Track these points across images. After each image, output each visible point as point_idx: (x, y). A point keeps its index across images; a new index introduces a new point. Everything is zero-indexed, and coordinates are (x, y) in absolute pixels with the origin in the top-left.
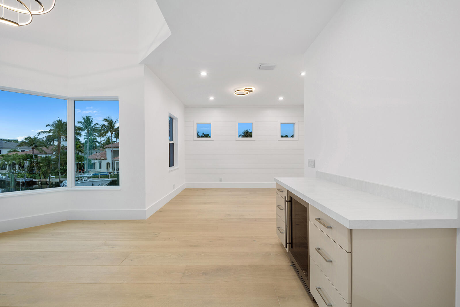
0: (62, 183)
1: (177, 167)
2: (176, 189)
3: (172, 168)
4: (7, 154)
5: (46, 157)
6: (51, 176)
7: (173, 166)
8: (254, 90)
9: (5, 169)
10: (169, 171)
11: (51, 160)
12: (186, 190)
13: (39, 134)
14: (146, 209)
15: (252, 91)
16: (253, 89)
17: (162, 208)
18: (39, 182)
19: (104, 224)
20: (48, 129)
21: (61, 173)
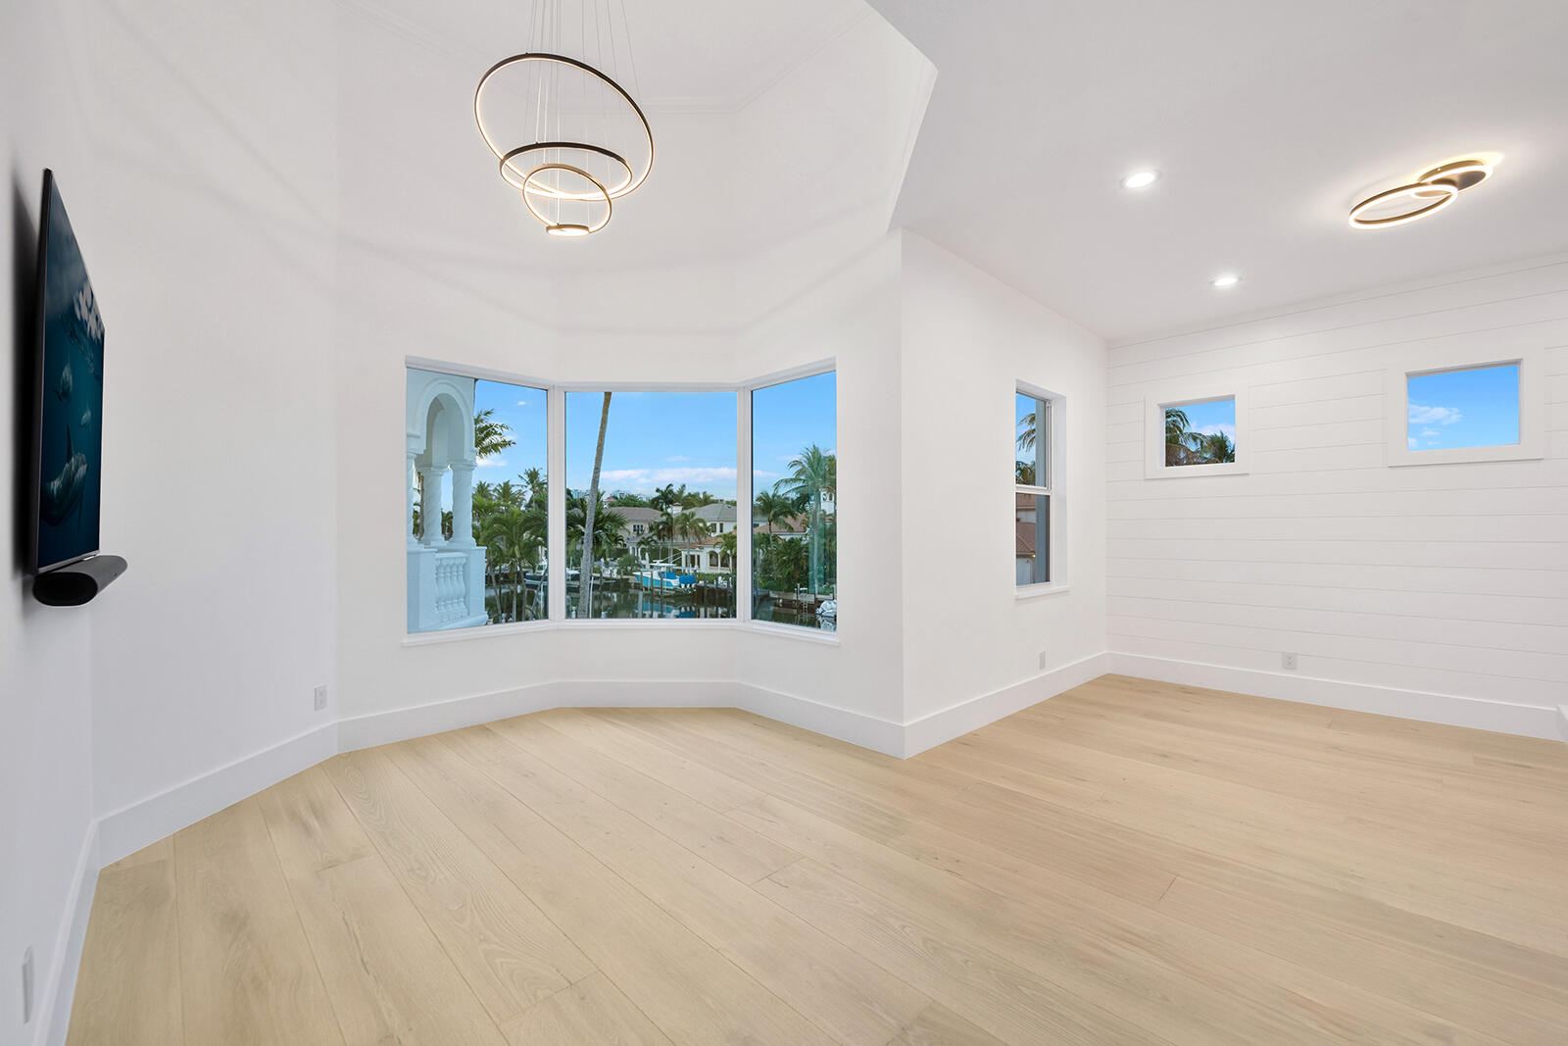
0: (819, 607)
1: (1061, 588)
2: (1047, 673)
3: (1040, 588)
4: (730, 533)
5: (792, 541)
6: (801, 587)
7: (1047, 580)
8: (1495, 169)
9: (727, 566)
10: (1017, 600)
11: (802, 548)
12: (1112, 683)
13: (777, 485)
14: (905, 725)
15: (1479, 176)
16: (1491, 161)
17: (974, 734)
18: (779, 599)
19: (796, 740)
20: (791, 474)
21: (819, 580)
